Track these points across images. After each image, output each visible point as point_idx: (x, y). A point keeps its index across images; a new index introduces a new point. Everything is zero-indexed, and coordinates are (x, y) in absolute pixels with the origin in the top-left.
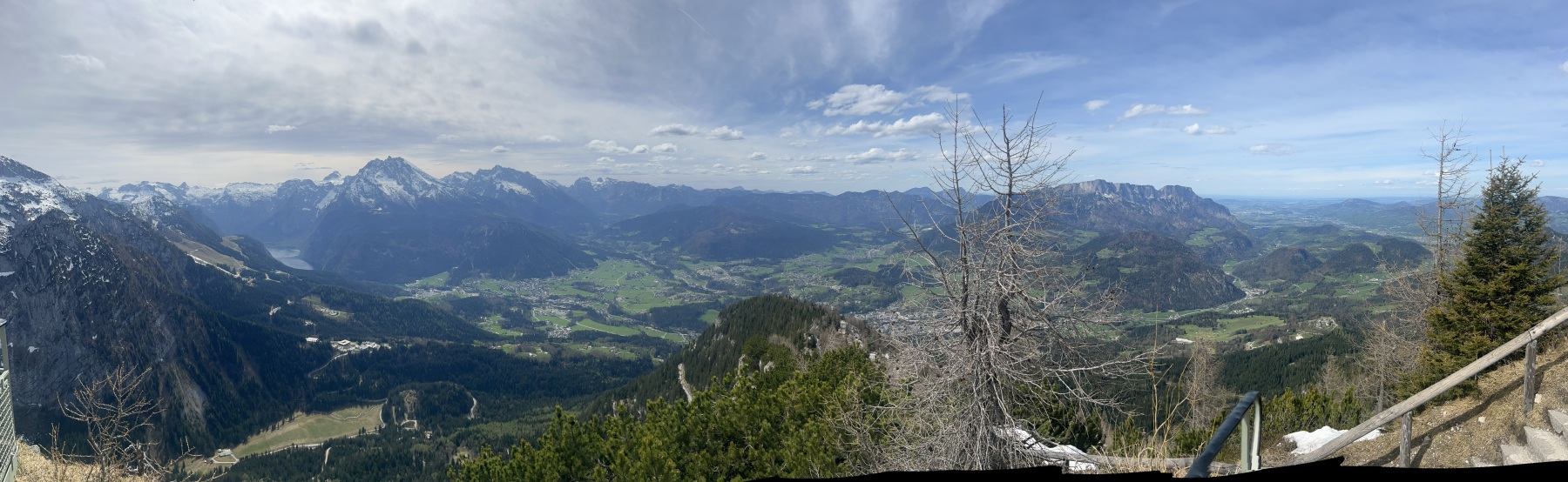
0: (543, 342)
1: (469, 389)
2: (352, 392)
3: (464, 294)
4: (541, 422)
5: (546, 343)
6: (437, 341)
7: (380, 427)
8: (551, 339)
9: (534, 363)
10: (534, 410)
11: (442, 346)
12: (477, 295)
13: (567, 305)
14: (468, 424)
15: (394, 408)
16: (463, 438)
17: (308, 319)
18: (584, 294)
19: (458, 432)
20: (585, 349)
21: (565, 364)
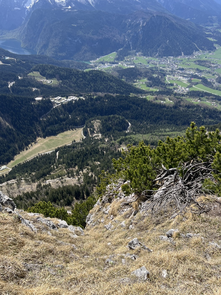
0: (170, 96)
1: (126, 118)
2: (66, 124)
3: (125, 66)
4: (164, 135)
5: (172, 96)
6: (110, 94)
7: (83, 139)
8: (175, 94)
9: (164, 106)
10: (160, 130)
11: (113, 96)
12: (133, 66)
13: (189, 74)
14: (126, 135)
15: (88, 129)
16: (123, 141)
17: (34, 87)
18: (202, 68)
19: (121, 139)
20: (195, 101)
21: (181, 109)
